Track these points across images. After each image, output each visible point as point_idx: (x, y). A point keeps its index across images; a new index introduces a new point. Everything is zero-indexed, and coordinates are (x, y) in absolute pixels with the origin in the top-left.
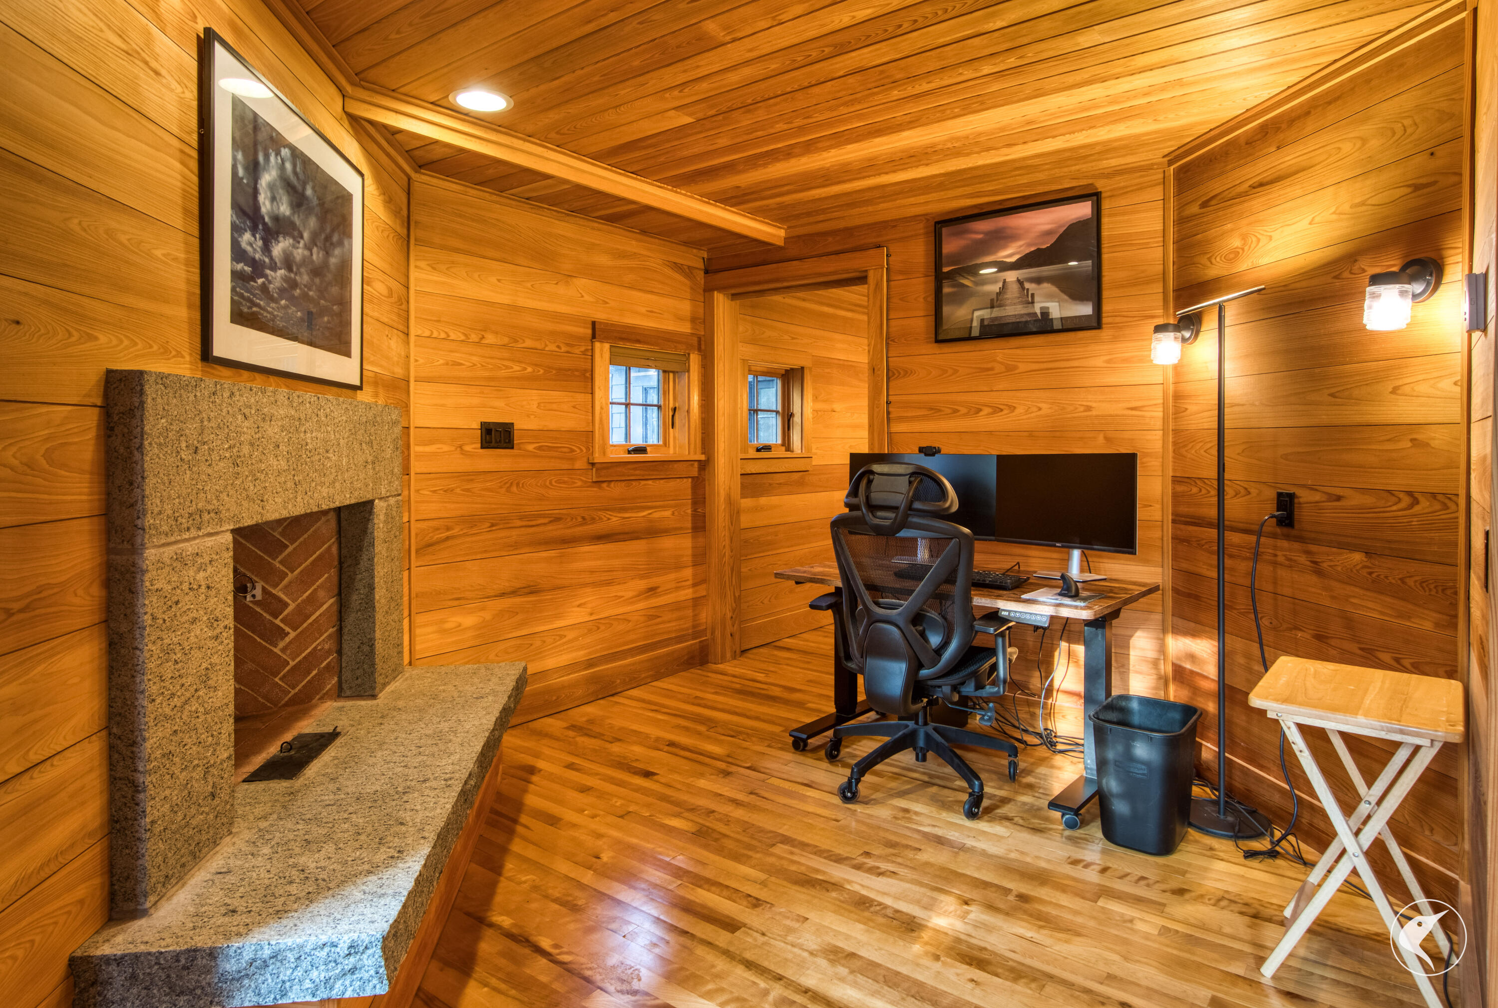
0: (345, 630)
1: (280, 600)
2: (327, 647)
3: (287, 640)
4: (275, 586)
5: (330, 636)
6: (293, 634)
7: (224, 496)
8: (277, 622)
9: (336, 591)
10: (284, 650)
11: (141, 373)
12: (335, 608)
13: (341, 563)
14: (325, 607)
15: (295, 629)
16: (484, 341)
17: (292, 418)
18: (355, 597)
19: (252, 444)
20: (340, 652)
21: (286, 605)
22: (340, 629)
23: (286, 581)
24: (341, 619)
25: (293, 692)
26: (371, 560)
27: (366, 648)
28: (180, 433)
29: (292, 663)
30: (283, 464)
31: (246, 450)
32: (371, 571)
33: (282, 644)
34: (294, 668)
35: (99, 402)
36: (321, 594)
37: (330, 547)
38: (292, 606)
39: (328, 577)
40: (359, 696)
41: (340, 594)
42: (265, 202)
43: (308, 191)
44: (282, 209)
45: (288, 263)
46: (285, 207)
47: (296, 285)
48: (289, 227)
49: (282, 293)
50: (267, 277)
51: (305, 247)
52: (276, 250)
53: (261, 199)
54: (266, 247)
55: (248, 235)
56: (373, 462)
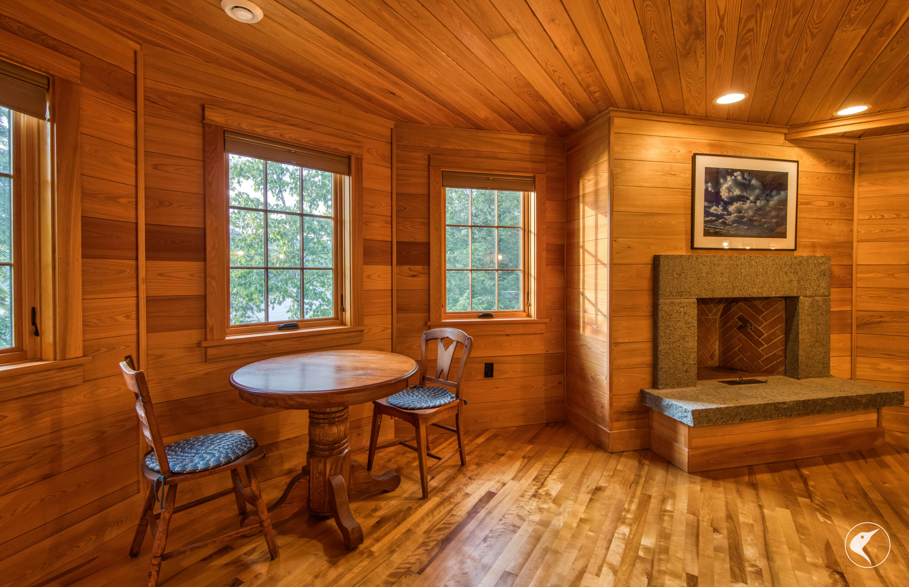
0: (788, 349)
1: (761, 332)
2: (780, 354)
3: (764, 347)
4: (759, 326)
5: (781, 350)
6: (766, 346)
7: (693, 288)
8: (760, 340)
9: (784, 332)
10: (762, 351)
11: (659, 255)
12: (784, 339)
13: (786, 321)
14: (780, 338)
15: (767, 344)
18: (791, 336)
20: (785, 357)
21: (763, 334)
22: (786, 349)
23: (764, 325)
24: (786, 344)
25: (766, 368)
26: (798, 321)
27: (795, 358)
29: (765, 357)
30: (725, 280)
31: (704, 275)
32: (797, 326)
33: (762, 348)
34: (766, 359)
35: (652, 263)
36: (778, 332)
37: (782, 314)
38: (766, 335)
39: (781, 326)
40: (792, 377)
41: (786, 334)
42: (724, 194)
43: (754, 182)
44: (735, 193)
45: (739, 211)
46: (737, 192)
47: (743, 217)
48: (740, 198)
49: (734, 222)
50: (725, 218)
51: (751, 202)
52: (731, 208)
53: (722, 194)
54: (725, 209)
55: (714, 208)
56: (798, 281)
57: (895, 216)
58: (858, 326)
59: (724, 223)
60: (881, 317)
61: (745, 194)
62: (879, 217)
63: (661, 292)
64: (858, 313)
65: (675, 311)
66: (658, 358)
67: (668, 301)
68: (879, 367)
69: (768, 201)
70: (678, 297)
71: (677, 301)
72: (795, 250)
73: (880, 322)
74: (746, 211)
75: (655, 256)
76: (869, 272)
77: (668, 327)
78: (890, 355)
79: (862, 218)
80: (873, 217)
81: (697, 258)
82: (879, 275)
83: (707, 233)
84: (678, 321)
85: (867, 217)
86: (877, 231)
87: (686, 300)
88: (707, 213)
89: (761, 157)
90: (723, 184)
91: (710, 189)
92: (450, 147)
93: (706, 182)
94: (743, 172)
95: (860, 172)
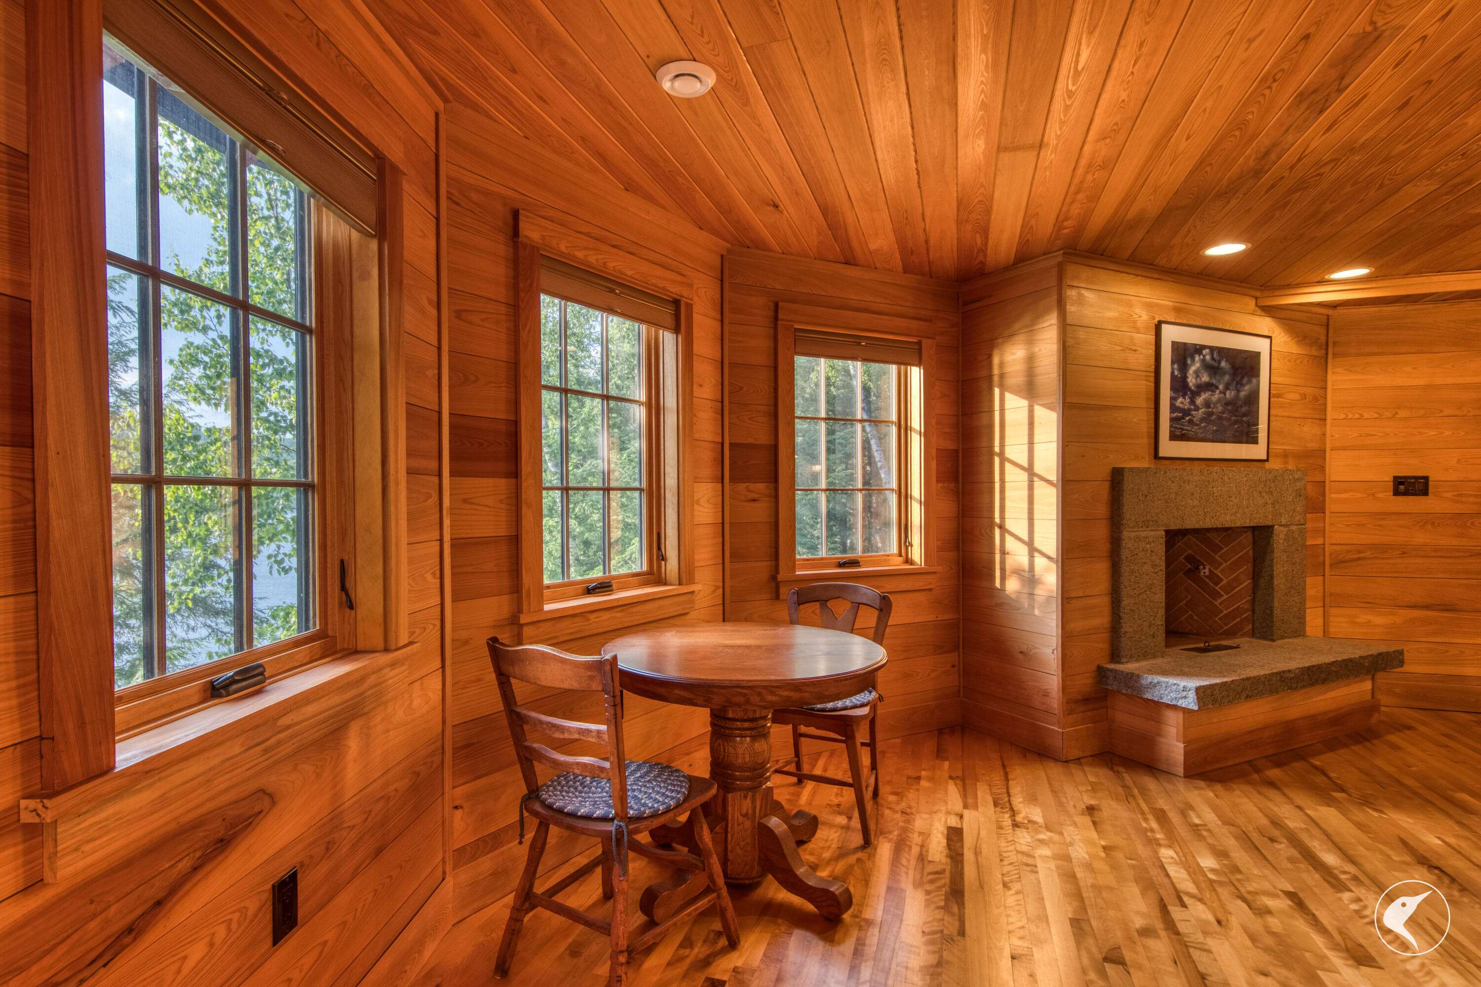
0: (1257, 599)
1: (1218, 577)
2: (1246, 607)
3: (1223, 599)
4: (1216, 569)
5: (1247, 602)
6: (1225, 597)
7: (1160, 515)
8: (1217, 588)
9: (1251, 576)
10: (1221, 604)
11: (1123, 468)
12: (1251, 586)
13: (1254, 561)
14: (1245, 584)
15: (1227, 594)
16: (1397, 416)
17: (1204, 481)
18: (1262, 581)
19: (1176, 494)
20: (1253, 611)
21: (1222, 580)
22: (1254, 598)
23: (1222, 567)
24: (1254, 593)
25: (1226, 628)
26: (1272, 560)
27: (1268, 612)
28: (1139, 490)
29: (1225, 612)
30: (1196, 502)
31: (1173, 496)
32: (1271, 566)
33: (1219, 601)
34: (1225, 615)
35: (1109, 479)
36: (1242, 577)
37: (1247, 552)
38: (1225, 581)
39: (1246, 568)
40: (1265, 639)
41: (1253, 578)
42: (1191, 381)
43: (1223, 364)
44: (1203, 379)
45: (1207, 404)
46: (1205, 378)
47: (1212, 414)
48: (1209, 387)
49: (1202, 420)
50: (1192, 415)
51: (1221, 392)
52: (1199, 401)
53: (1189, 380)
54: (1192, 402)
55: (1180, 400)
56: (1273, 504)
57: (1376, 416)
58: (1331, 565)
59: (1190, 421)
60: (1359, 552)
61: (1214, 382)
62: (1357, 416)
63: (1125, 522)
64: (1334, 547)
65: (1141, 549)
66: (1120, 618)
67: (1133, 534)
68: (1358, 620)
69: (1238, 391)
70: (1144, 528)
71: (1143, 534)
72: (1267, 460)
73: (1359, 559)
74: (1215, 404)
75: (1114, 468)
76: (1345, 491)
77: (1132, 571)
78: (1370, 604)
79: (1336, 417)
80: (1350, 416)
81: (1165, 472)
82: (1359, 495)
83: (1173, 437)
84: (1145, 563)
85: (1343, 416)
86: (1355, 435)
87: (1153, 533)
88: (1173, 408)
89: (1231, 328)
90: (1191, 365)
91: (1176, 373)
92: (805, 291)
93: (1173, 363)
94: (1212, 349)
95: (1334, 354)
